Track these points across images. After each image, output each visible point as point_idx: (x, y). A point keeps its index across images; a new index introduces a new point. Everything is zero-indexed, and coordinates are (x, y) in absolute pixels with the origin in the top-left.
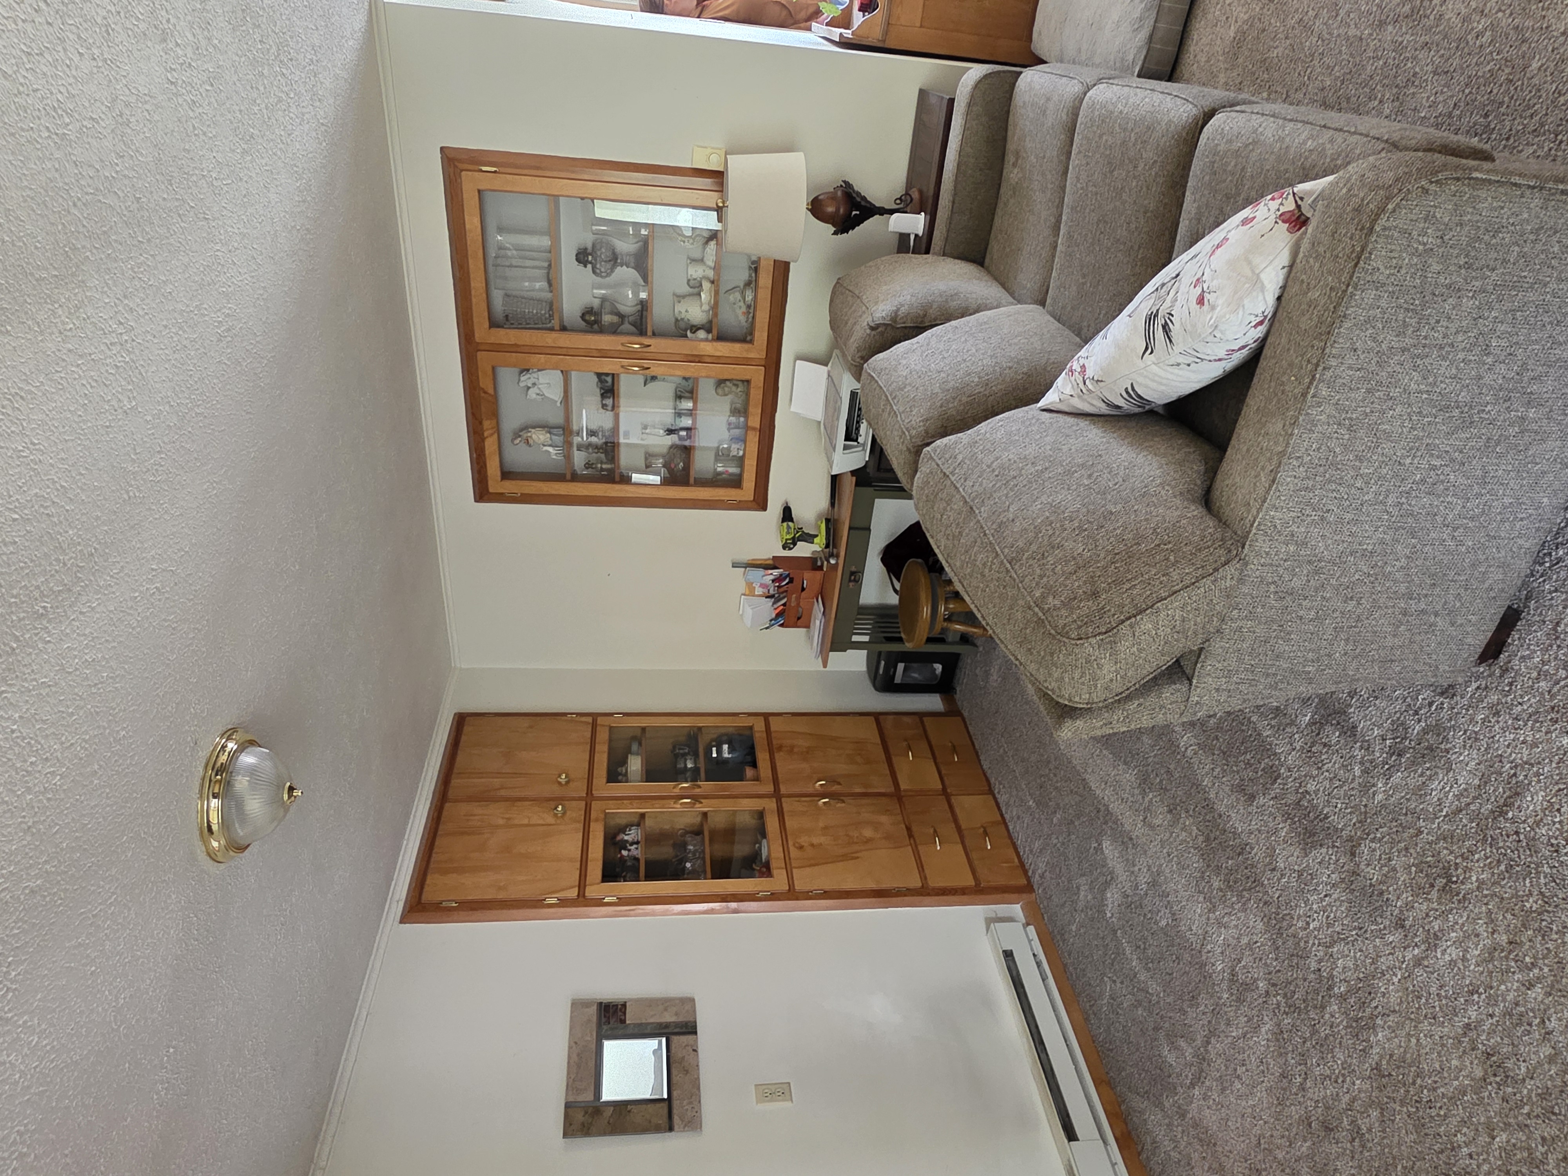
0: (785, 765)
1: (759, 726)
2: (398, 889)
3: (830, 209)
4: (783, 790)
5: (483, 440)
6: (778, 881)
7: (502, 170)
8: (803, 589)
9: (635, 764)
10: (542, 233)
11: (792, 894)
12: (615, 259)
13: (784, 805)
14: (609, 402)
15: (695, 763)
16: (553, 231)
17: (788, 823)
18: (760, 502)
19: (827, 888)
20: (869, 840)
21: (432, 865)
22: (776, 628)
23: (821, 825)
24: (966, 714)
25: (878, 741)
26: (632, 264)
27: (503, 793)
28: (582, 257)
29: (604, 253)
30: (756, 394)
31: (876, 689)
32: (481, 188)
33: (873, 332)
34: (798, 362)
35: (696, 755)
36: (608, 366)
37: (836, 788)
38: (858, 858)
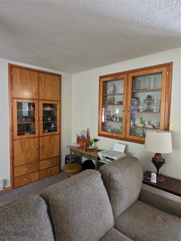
0: (47, 138)
1: (57, 133)
2: (16, 63)
3: (157, 157)
4: (41, 138)
5: (110, 77)
6: (16, 137)
7: (167, 77)
8: (83, 143)
9: (48, 109)
10: (154, 87)
11: (13, 140)
12: (149, 104)
13: (36, 138)
14: (118, 103)
15: (49, 120)
16: (154, 90)
17: (32, 139)
18: (100, 135)
19: (15, 147)
20: (27, 155)
21: (22, 70)
22: (77, 137)
23: (31, 146)
24: (59, 174)
25: (53, 156)
26: (148, 108)
27: (40, 83)
28: (149, 97)
29: (150, 102)
30: (119, 135)
31: (66, 156)
32: (163, 73)
33: (109, 174)
34: (125, 145)
35: (51, 120)
36: (124, 103)
37: (41, 148)
38: (22, 153)
